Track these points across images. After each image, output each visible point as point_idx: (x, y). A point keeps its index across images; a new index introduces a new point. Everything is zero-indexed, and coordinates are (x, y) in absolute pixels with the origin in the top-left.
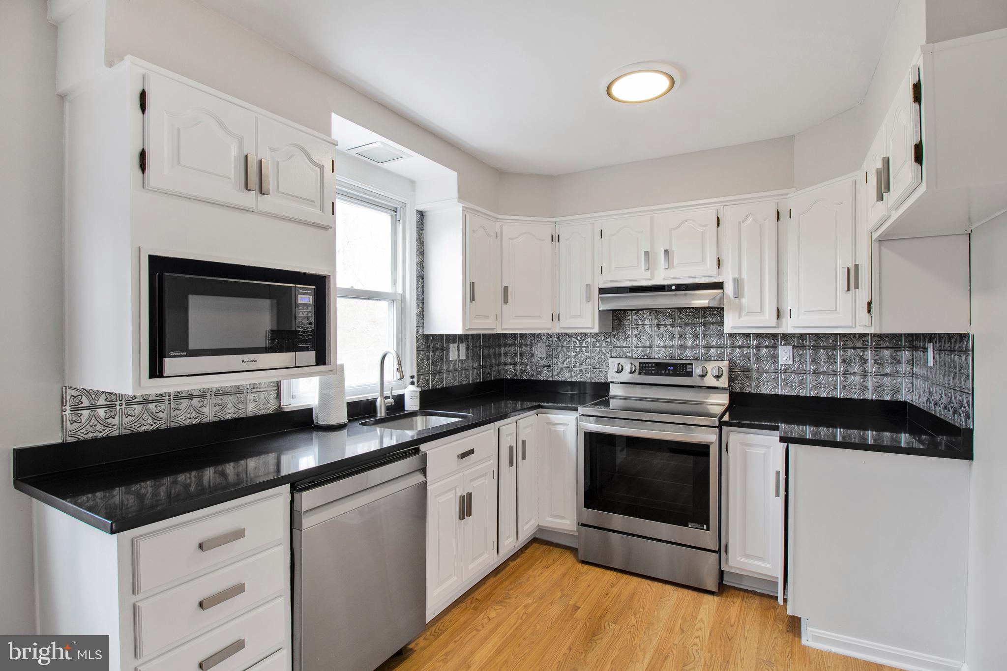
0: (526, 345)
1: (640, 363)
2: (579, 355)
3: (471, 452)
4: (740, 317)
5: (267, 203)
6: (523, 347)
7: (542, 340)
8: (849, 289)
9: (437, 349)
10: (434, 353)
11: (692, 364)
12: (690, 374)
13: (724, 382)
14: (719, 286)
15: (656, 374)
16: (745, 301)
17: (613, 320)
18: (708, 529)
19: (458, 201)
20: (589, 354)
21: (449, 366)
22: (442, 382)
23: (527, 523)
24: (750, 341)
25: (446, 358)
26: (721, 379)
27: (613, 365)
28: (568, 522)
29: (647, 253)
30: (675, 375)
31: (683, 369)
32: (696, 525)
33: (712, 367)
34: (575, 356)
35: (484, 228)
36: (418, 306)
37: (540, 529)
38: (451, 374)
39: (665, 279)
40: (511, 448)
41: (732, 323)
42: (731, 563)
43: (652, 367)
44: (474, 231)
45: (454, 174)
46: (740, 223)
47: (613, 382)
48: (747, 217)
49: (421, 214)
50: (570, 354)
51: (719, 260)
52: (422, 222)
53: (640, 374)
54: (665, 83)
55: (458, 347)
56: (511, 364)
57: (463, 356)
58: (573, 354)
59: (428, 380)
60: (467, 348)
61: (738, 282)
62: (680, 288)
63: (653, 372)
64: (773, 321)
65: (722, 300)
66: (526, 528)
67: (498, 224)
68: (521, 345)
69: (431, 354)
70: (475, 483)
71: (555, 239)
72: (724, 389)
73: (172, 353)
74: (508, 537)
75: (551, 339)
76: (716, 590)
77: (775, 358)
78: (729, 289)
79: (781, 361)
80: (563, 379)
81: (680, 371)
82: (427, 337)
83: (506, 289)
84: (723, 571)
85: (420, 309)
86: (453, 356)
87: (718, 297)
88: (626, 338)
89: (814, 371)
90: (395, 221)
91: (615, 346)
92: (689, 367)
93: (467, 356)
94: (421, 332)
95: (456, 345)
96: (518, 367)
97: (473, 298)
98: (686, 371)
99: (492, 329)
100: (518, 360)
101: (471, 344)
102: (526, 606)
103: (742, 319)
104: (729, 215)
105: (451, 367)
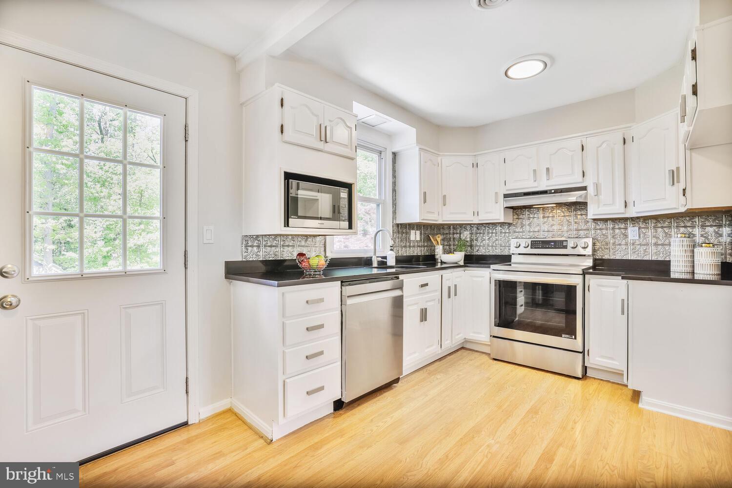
0: (457, 233)
1: (532, 241)
2: (491, 239)
3: (427, 285)
4: (598, 207)
5: (328, 147)
6: (455, 235)
7: (467, 230)
8: (673, 184)
9: (403, 233)
10: (402, 235)
11: (567, 241)
12: (566, 247)
13: (589, 251)
14: (584, 188)
15: (542, 248)
16: (602, 197)
17: (513, 215)
18: (575, 338)
19: (417, 145)
20: (497, 238)
21: (410, 244)
22: (406, 252)
23: (458, 335)
24: (608, 225)
25: (409, 239)
26: (587, 250)
27: (513, 242)
28: (484, 336)
29: (535, 171)
30: (555, 248)
31: (560, 244)
32: (567, 336)
33: (581, 242)
34: (489, 239)
35: (431, 160)
36: (393, 207)
37: (466, 341)
38: (411, 248)
39: (547, 186)
40: (449, 288)
41: (593, 211)
42: (591, 361)
43: (540, 243)
44: (425, 162)
45: (415, 130)
46: (598, 147)
47: (513, 254)
48: (603, 142)
49: (395, 154)
50: (485, 238)
51: (583, 172)
52: (395, 159)
53: (531, 248)
54: (541, 66)
55: (415, 233)
56: (447, 245)
57: (418, 238)
58: (487, 238)
59: (398, 250)
60: (421, 234)
61: (597, 186)
62: (557, 191)
63: (540, 247)
64: (622, 209)
65: (586, 197)
66: (457, 337)
67: (439, 159)
68: (454, 234)
69: (400, 235)
70: (429, 304)
71: (475, 165)
72: (589, 256)
73: (292, 217)
74: (447, 340)
75: (472, 229)
76: (581, 377)
77: (626, 236)
78: (591, 190)
79: (630, 237)
80: (481, 254)
81: (558, 245)
82: (398, 225)
83: (445, 197)
84: (586, 367)
85: (394, 209)
86: (412, 237)
87: (583, 196)
88: (522, 227)
89: (655, 243)
90: (380, 159)
91: (515, 232)
92: (564, 242)
93: (421, 238)
94: (394, 222)
95: (414, 231)
96: (452, 247)
97: (425, 202)
98: (563, 245)
99: (437, 221)
100: (452, 243)
101: (423, 232)
102: (458, 375)
103: (600, 209)
104: (590, 143)
105: (411, 244)
